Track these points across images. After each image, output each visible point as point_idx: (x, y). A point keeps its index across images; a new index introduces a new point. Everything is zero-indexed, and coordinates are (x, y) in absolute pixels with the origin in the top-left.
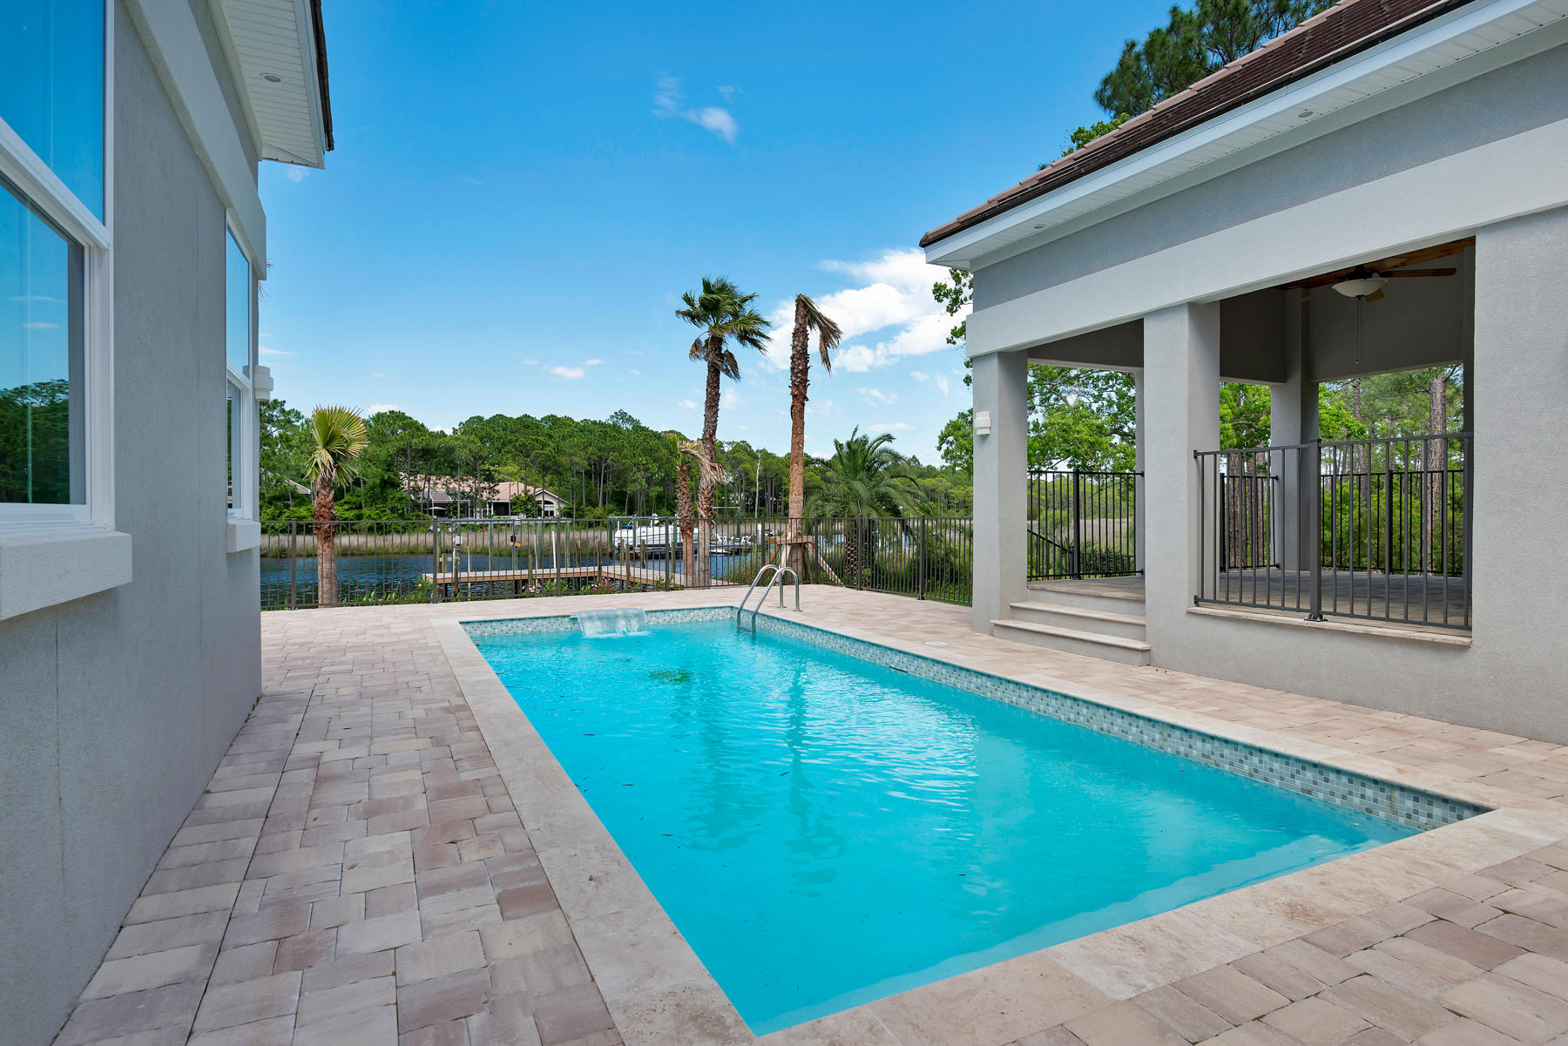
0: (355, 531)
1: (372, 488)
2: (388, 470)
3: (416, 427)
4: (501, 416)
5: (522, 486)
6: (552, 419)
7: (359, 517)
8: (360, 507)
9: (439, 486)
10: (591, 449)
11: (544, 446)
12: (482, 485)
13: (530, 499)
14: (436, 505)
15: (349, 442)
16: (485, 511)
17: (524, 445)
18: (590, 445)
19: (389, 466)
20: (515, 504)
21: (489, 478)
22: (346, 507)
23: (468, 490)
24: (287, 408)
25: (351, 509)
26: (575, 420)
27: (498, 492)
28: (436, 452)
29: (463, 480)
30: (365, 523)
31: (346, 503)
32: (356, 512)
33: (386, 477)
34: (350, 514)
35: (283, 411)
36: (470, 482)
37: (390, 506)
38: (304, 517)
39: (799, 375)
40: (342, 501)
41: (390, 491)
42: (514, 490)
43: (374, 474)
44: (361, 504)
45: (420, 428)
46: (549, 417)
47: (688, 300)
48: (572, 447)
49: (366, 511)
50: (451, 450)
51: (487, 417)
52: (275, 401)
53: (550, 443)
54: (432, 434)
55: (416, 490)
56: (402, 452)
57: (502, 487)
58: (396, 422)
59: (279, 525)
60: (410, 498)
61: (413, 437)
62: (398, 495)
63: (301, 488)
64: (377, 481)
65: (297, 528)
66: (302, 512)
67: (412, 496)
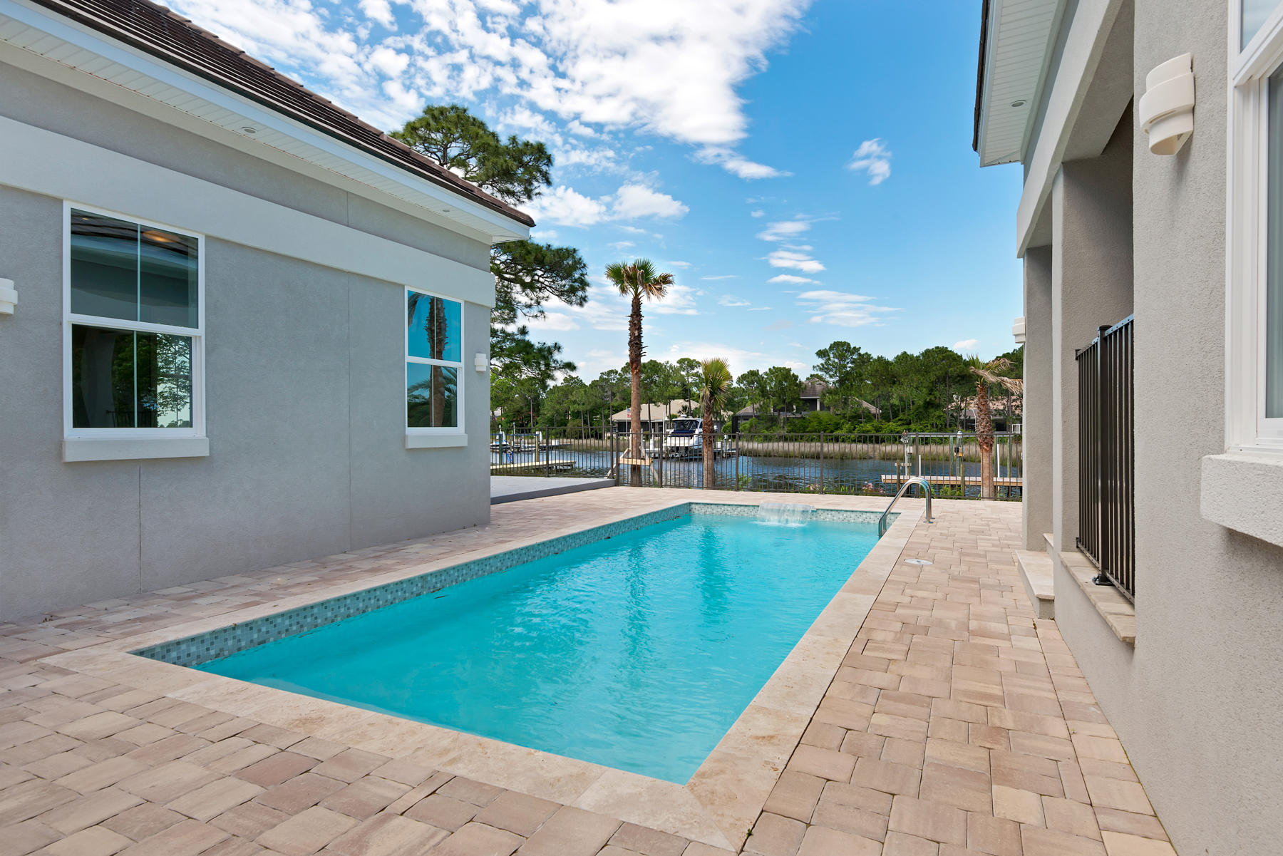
2: (930, 394)
3: (952, 359)
9: (972, 405)
12: (1014, 404)
19: (932, 390)
22: (899, 423)
24: (862, 352)
25: (903, 424)
29: (997, 400)
31: (900, 420)
32: (906, 426)
33: (928, 400)
35: (860, 354)
36: (1004, 401)
37: (931, 422)
38: (869, 431)
40: (897, 419)
41: (931, 410)
43: (920, 399)
44: (910, 420)
52: (854, 348)
56: (942, 379)
58: (942, 355)
59: (853, 436)
60: (952, 415)
61: (950, 367)
62: (937, 413)
63: (873, 409)
64: (921, 403)
65: (864, 440)
66: (868, 427)
67: (955, 414)
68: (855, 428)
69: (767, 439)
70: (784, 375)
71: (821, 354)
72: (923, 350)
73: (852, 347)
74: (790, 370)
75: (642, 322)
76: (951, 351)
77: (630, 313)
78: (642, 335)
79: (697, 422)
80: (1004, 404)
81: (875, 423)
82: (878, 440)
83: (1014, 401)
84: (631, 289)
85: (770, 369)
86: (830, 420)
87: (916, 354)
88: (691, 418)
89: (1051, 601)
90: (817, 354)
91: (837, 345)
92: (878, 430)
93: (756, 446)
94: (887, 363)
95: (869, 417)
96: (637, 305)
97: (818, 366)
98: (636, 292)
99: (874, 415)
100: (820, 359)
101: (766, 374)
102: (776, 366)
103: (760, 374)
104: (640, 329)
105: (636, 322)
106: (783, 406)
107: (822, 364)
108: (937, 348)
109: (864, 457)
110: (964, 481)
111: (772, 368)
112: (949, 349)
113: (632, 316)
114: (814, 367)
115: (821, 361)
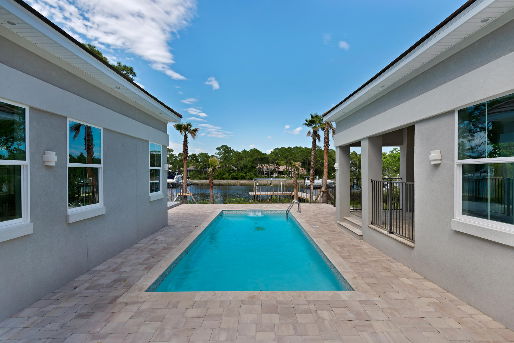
0: (246, 179)
1: (249, 168)
4: (283, 148)
5: (285, 166)
6: (296, 148)
7: (246, 175)
8: (246, 173)
9: (265, 167)
10: (304, 156)
11: (291, 156)
12: (275, 167)
13: (287, 171)
14: (265, 172)
15: (216, 166)
16: (277, 174)
17: (286, 156)
18: (304, 155)
19: (253, 163)
20: (283, 172)
21: (277, 164)
22: (243, 173)
23: (272, 168)
24: (231, 149)
26: (303, 147)
27: (280, 169)
28: (264, 159)
29: (271, 165)
30: (248, 177)
31: (244, 172)
32: (246, 174)
33: (252, 166)
34: (244, 175)
36: (273, 166)
37: (253, 173)
38: (234, 176)
39: (326, 143)
41: (253, 169)
42: (283, 168)
43: (249, 165)
45: (260, 153)
46: (295, 147)
47: (306, 121)
48: (299, 156)
49: (248, 174)
50: (268, 158)
51: (280, 148)
52: (229, 147)
53: (293, 155)
54: (263, 154)
55: (260, 168)
56: (256, 159)
57: (281, 167)
58: (255, 151)
59: (229, 177)
60: (258, 170)
61: (258, 155)
62: (255, 170)
63: (235, 168)
64: (250, 167)
65: (233, 178)
66: (234, 174)
67: (259, 170)
68: (230, 175)
69: (200, 179)
70: (205, 156)
71: (218, 149)
72: (250, 149)
73: (228, 147)
74: (207, 154)
75: (188, 144)
76: (258, 150)
77: (183, 141)
78: (188, 149)
79: (175, 173)
80: (273, 167)
81: (236, 173)
82: (237, 179)
83: (276, 166)
84: (183, 132)
85: (200, 153)
86: (221, 172)
87: (248, 150)
88: (173, 172)
89: (362, 236)
90: (216, 149)
91: (223, 146)
92: (237, 175)
93: (196, 181)
94: (240, 153)
95: (234, 171)
96: (186, 137)
97: (217, 153)
98: (185, 134)
99: (236, 170)
100: (217, 151)
101: (198, 155)
102: (202, 153)
103: (196, 155)
104: (187, 147)
105: (186, 144)
106: (205, 167)
107: (218, 153)
108: (254, 149)
109: (235, 185)
110: (274, 194)
111: (201, 153)
112: (258, 149)
113: (184, 142)
114: (215, 153)
115: (218, 151)
